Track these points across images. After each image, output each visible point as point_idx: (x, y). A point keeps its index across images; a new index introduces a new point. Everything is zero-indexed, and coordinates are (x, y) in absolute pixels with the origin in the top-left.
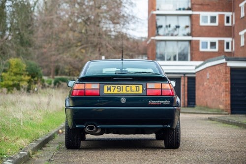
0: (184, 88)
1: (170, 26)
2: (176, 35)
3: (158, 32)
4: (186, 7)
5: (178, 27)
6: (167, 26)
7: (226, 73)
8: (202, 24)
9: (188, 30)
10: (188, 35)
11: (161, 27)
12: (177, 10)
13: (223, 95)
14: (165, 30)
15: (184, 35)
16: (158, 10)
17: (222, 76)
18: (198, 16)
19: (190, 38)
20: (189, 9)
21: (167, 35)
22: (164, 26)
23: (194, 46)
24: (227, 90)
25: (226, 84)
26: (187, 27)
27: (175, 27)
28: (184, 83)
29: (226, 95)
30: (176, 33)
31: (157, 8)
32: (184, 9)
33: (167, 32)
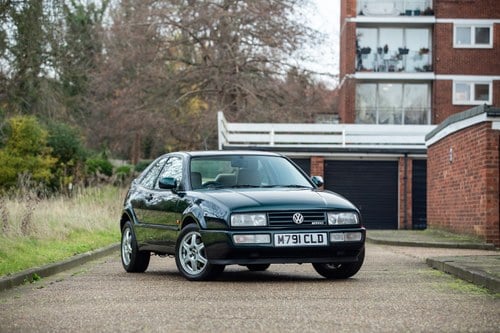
0: (405, 184)
1: (386, 50)
2: (400, 70)
3: (360, 62)
4: (423, 9)
5: (404, 51)
6: (380, 50)
7: (489, 147)
8: (457, 44)
9: (427, 59)
10: (427, 69)
11: (367, 51)
12: (402, 14)
13: (481, 201)
14: (376, 59)
15: (418, 70)
16: (361, 14)
17: (480, 154)
18: (449, 28)
19: (430, 76)
20: (429, 13)
21: (381, 69)
22: (374, 50)
23: (440, 93)
24: (492, 188)
25: (488, 175)
26: (425, 51)
27: (398, 52)
28: (404, 173)
29: (489, 201)
30: (399, 65)
31: (358, 10)
32: (418, 13)
33: (380, 62)
